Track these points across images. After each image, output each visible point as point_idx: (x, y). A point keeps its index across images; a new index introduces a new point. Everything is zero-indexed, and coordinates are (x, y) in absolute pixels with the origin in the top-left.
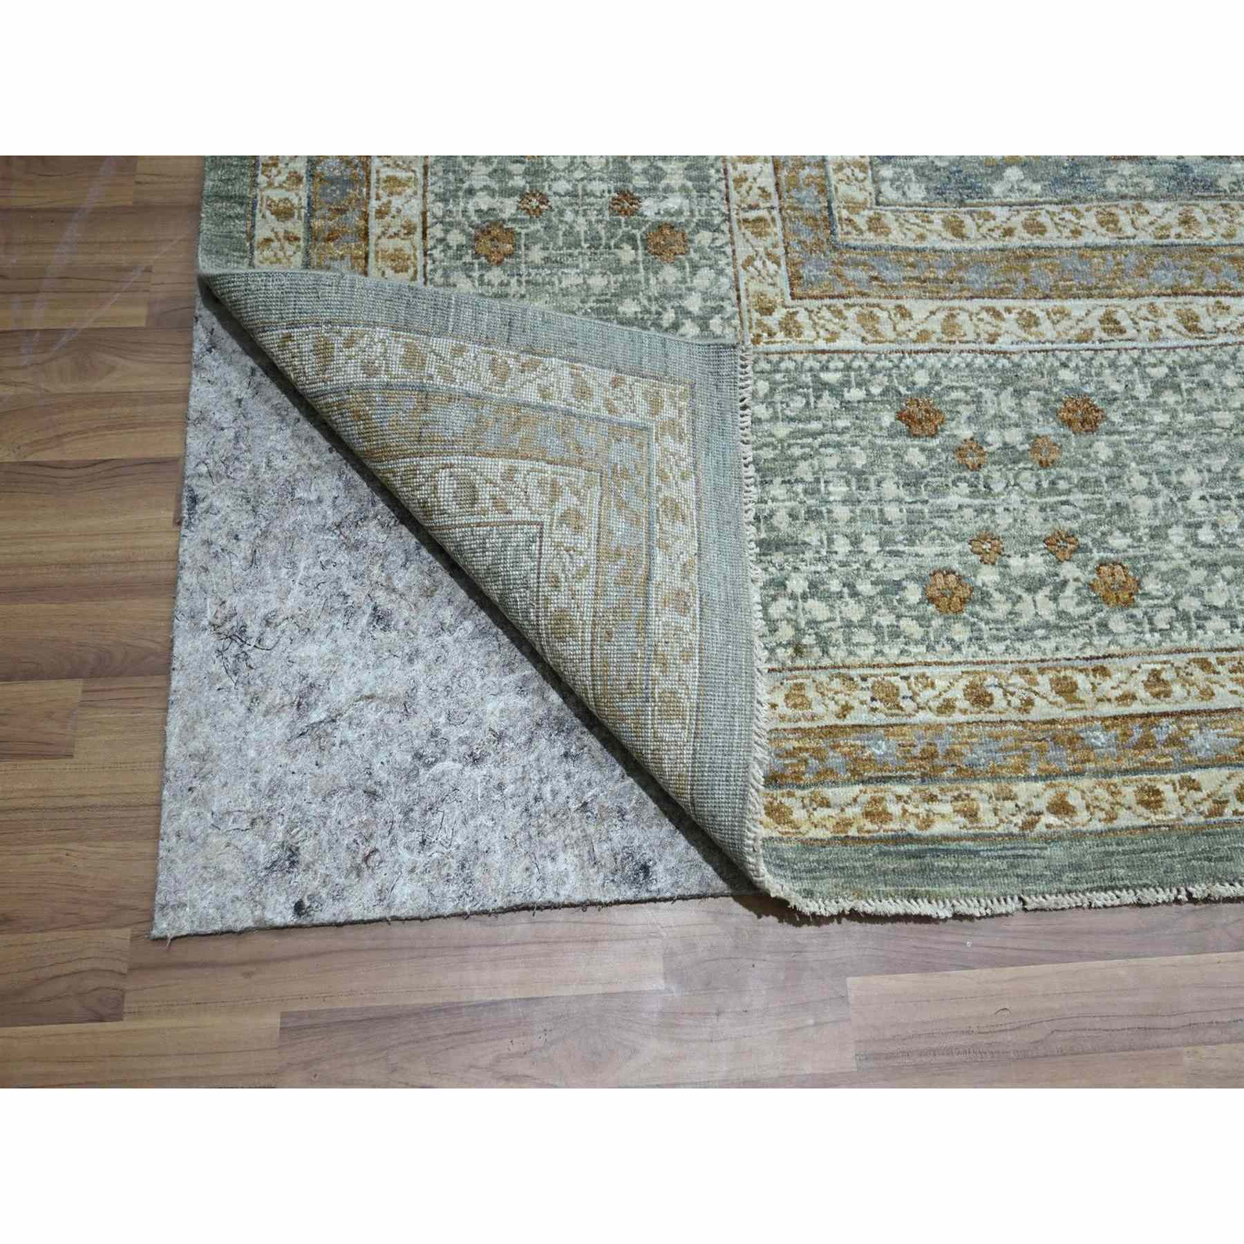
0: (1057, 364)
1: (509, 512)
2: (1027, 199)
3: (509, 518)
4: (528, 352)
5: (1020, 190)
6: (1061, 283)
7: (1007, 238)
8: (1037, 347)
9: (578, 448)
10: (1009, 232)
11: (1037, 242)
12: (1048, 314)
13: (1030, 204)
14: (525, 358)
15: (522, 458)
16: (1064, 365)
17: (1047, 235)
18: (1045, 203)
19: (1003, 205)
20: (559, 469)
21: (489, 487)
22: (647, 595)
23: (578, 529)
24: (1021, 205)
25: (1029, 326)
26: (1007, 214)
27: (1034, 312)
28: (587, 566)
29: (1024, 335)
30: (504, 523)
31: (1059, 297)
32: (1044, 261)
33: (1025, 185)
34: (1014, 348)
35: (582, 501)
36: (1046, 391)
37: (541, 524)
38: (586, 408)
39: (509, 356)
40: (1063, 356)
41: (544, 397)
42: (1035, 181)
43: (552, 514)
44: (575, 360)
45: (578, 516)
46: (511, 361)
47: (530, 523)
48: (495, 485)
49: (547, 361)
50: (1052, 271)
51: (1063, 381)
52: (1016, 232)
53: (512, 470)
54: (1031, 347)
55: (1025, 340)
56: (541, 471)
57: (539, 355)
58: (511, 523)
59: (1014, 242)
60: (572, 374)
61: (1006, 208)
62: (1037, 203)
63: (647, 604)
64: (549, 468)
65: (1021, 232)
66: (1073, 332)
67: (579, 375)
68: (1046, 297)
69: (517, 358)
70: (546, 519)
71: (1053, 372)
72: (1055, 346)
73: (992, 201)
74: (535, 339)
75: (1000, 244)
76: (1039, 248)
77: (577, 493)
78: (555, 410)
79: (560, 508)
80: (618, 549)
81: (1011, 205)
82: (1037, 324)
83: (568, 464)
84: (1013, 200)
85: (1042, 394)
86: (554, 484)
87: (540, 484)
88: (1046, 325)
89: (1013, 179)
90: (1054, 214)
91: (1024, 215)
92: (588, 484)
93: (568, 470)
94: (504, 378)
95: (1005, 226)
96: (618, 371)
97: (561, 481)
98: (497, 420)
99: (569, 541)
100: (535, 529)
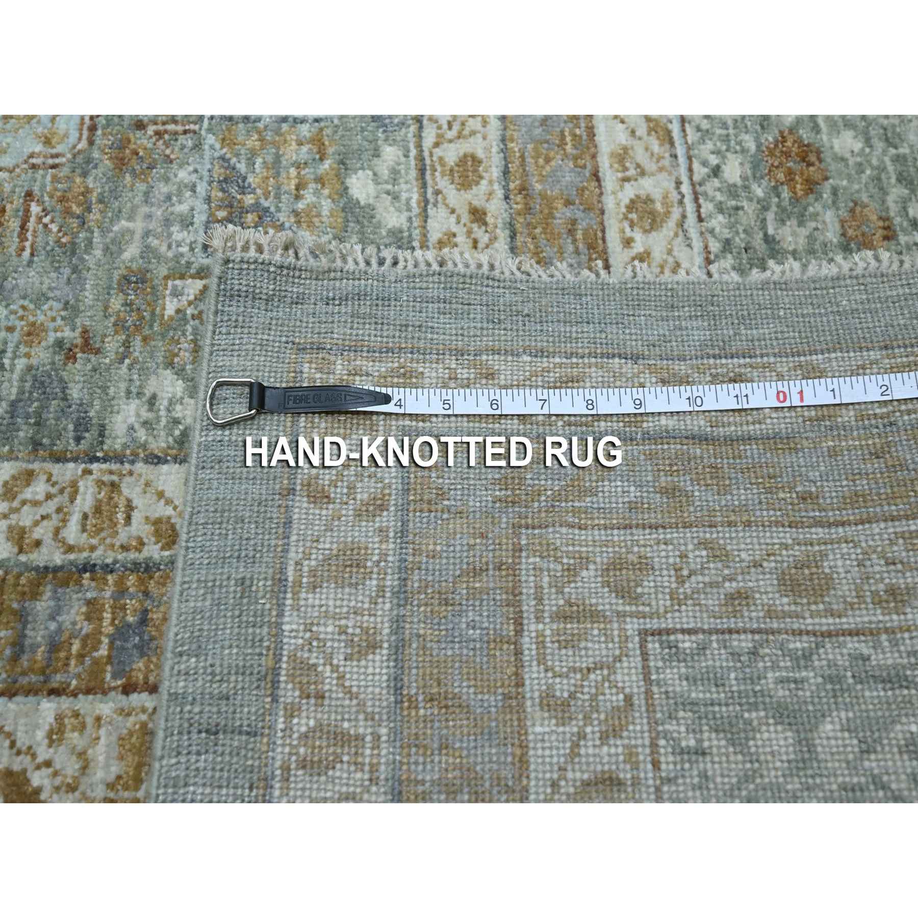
0: (716, 183)
1: (628, 699)
2: (413, 173)
3: (639, 701)
4: (275, 684)
5: (395, 181)
6: (569, 148)
7: (490, 220)
8: (690, 207)
9: (476, 572)
10: (478, 215)
11: (495, 173)
12: (626, 180)
13: (422, 171)
14: (289, 693)
15: (520, 684)
16: (716, 171)
17: (480, 154)
18: (419, 146)
19: (425, 218)
20: (528, 606)
21: (588, 749)
22: (731, 441)
23: (644, 566)
24: (424, 186)
25: (653, 214)
26: (442, 212)
27: (626, 201)
28: (703, 544)
29: (671, 223)
30: (650, 708)
31: (594, 156)
32: (531, 167)
33: (385, 173)
34: (697, 245)
35: (585, 561)
36: (765, 209)
37: (644, 634)
38: (384, 556)
39: (288, 729)
40: (700, 171)
41: (374, 646)
42: (377, 154)
43: (621, 615)
44: (280, 581)
45: (615, 565)
46: (303, 723)
47: (645, 656)
48: (582, 736)
49: (290, 643)
50: (548, 160)
51: (744, 178)
52: (476, 203)
53: (548, 702)
54: (691, 218)
55: (681, 224)
56: (541, 644)
57: (278, 659)
58: (649, 694)
59: (496, 209)
60: (314, 587)
61: (431, 211)
62: (420, 158)
63: (749, 439)
64: (532, 627)
65: (477, 195)
66: (656, 147)
67: (313, 572)
68: (596, 176)
69: (292, 712)
70: (632, 626)
71: (732, 191)
72: (685, 179)
73: (416, 233)
74: (241, 671)
75: (503, 235)
76: (506, 172)
77: (572, 572)
78: (398, 623)
79: (607, 602)
80: (664, 491)
81: (425, 203)
82: (649, 200)
83: (515, 593)
84: (415, 197)
85: (770, 216)
86: (561, 616)
87: (568, 643)
88: (647, 186)
89: (371, 189)
90: (440, 136)
91: (443, 183)
92: (548, 551)
93: (528, 590)
94: (342, 738)
95: (466, 218)
96: (292, 491)
97: (553, 602)
98: (444, 746)
99: (668, 580)
100: (653, 646)
